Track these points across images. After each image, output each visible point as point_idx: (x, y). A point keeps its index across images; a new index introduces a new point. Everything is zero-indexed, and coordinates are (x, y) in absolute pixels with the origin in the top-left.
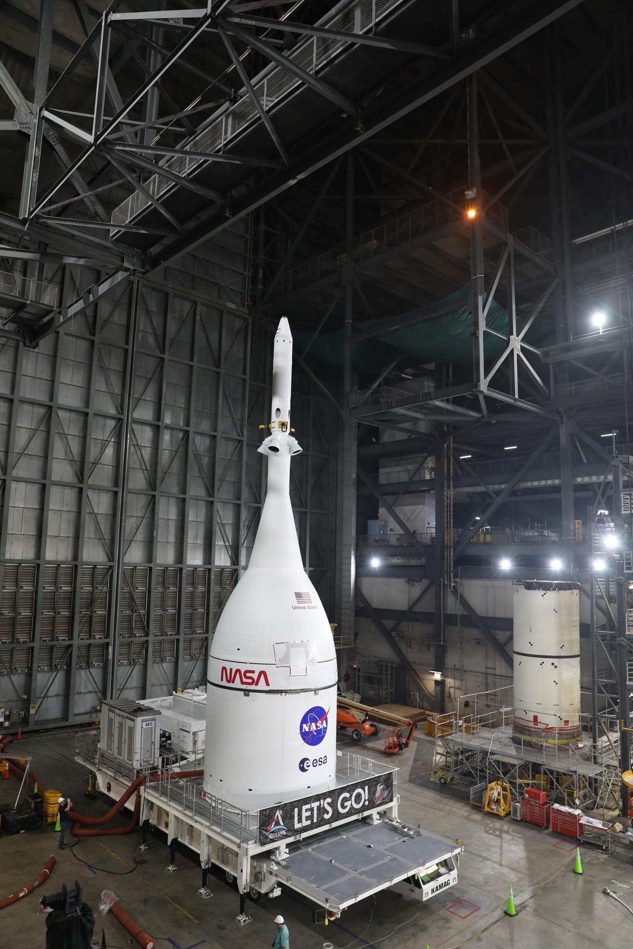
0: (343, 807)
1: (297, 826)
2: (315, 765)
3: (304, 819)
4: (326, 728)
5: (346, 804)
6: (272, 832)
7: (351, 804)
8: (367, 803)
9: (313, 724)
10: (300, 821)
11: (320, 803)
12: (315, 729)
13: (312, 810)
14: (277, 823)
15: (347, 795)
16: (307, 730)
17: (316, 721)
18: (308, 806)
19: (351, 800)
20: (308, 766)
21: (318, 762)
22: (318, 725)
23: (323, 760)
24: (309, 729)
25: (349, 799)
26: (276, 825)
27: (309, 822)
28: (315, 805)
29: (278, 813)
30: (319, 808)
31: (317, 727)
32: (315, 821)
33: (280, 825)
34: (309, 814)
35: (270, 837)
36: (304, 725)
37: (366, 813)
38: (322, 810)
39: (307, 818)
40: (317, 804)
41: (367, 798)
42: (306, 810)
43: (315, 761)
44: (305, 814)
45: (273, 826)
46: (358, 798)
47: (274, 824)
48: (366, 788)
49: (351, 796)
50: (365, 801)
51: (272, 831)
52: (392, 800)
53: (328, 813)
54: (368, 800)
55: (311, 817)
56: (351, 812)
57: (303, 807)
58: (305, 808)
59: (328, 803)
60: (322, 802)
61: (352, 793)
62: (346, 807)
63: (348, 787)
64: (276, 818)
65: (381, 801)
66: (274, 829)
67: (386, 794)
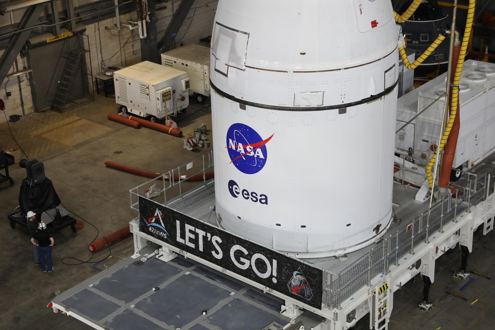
0: (238, 260)
1: (179, 239)
2: (246, 196)
3: (187, 239)
4: (264, 161)
5: (242, 260)
6: (154, 226)
7: (251, 265)
8: (275, 281)
9: (240, 145)
10: (183, 236)
11: (206, 234)
12: (243, 152)
13: (197, 235)
14: (157, 221)
15: (246, 252)
16: (234, 148)
17: (245, 145)
18: (193, 228)
19: (250, 259)
21: (250, 197)
22: (248, 148)
23: (259, 198)
24: (236, 148)
25: (249, 257)
27: (192, 246)
28: (201, 233)
29: (158, 212)
30: (205, 238)
31: (245, 149)
32: (201, 249)
33: (161, 225)
34: (193, 236)
35: (150, 229)
36: (230, 141)
37: (276, 294)
38: (208, 245)
39: (191, 240)
40: (204, 233)
41: (275, 274)
42: (191, 231)
43: (246, 192)
44: (188, 235)
45: (153, 221)
46: (261, 265)
47: (154, 219)
48: (275, 262)
49: (250, 255)
50: (272, 276)
51: (152, 224)
52: (320, 308)
53: (217, 253)
54: (276, 278)
55: (196, 241)
56: (248, 273)
57: (186, 225)
58: (188, 227)
59: (217, 242)
60: (209, 235)
61: (252, 253)
62: (243, 264)
63: (246, 241)
64: (156, 215)
65: (300, 296)
66: (155, 224)
67: (308, 291)
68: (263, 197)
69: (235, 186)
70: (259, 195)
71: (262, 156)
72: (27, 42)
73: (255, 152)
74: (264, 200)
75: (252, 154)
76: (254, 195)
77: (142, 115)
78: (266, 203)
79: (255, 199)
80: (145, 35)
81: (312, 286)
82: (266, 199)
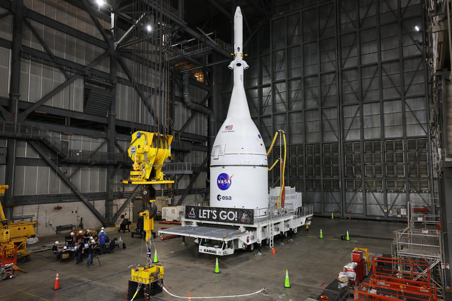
0: (222, 217)
1: (200, 217)
2: (224, 199)
3: (203, 215)
4: (230, 184)
5: (224, 216)
6: (190, 215)
7: (227, 217)
8: (236, 220)
9: (222, 181)
10: (202, 215)
12: (223, 183)
13: (207, 212)
14: (192, 213)
15: (225, 212)
16: (220, 183)
17: (224, 180)
18: (205, 211)
19: (227, 215)
20: (221, 199)
21: (225, 198)
22: (225, 181)
23: (228, 198)
24: (221, 183)
25: (226, 214)
26: (191, 213)
27: (205, 217)
29: (193, 209)
30: (210, 213)
31: (224, 182)
32: (208, 218)
33: (193, 213)
34: (205, 214)
36: (219, 181)
37: (237, 225)
38: (211, 215)
39: (205, 215)
40: (210, 211)
41: (236, 217)
42: (205, 212)
43: (224, 197)
44: (204, 213)
46: (231, 216)
47: (191, 212)
48: (236, 212)
49: (227, 213)
50: (235, 218)
52: (253, 224)
53: (215, 217)
54: (237, 218)
55: (206, 215)
56: (227, 221)
57: (203, 210)
58: (204, 211)
59: (215, 212)
60: (212, 211)
61: (228, 212)
62: (224, 217)
63: (226, 208)
64: (192, 210)
65: (246, 222)
66: (191, 214)
67: (249, 219)
68: (230, 197)
69: (220, 196)
70: (228, 197)
71: (229, 183)
72: (134, 197)
73: (227, 182)
74: (230, 198)
75: (226, 182)
76: (227, 197)
77: (171, 221)
78: (231, 199)
79: (227, 199)
80: (171, 203)
81: (250, 216)
82: (231, 198)
